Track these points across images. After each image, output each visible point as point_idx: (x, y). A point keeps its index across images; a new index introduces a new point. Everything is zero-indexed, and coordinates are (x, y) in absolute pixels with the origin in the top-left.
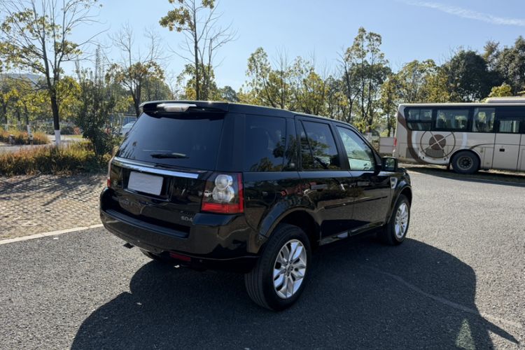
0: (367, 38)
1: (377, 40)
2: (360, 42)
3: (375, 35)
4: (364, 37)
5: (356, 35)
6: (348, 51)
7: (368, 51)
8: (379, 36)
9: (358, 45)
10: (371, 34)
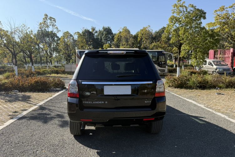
0: (49, 19)
1: (54, 20)
2: (46, 21)
3: (53, 18)
4: (48, 19)
5: (44, 17)
6: (41, 24)
7: (50, 25)
8: (55, 19)
9: (45, 22)
10: (51, 17)
